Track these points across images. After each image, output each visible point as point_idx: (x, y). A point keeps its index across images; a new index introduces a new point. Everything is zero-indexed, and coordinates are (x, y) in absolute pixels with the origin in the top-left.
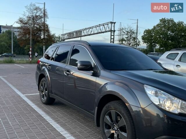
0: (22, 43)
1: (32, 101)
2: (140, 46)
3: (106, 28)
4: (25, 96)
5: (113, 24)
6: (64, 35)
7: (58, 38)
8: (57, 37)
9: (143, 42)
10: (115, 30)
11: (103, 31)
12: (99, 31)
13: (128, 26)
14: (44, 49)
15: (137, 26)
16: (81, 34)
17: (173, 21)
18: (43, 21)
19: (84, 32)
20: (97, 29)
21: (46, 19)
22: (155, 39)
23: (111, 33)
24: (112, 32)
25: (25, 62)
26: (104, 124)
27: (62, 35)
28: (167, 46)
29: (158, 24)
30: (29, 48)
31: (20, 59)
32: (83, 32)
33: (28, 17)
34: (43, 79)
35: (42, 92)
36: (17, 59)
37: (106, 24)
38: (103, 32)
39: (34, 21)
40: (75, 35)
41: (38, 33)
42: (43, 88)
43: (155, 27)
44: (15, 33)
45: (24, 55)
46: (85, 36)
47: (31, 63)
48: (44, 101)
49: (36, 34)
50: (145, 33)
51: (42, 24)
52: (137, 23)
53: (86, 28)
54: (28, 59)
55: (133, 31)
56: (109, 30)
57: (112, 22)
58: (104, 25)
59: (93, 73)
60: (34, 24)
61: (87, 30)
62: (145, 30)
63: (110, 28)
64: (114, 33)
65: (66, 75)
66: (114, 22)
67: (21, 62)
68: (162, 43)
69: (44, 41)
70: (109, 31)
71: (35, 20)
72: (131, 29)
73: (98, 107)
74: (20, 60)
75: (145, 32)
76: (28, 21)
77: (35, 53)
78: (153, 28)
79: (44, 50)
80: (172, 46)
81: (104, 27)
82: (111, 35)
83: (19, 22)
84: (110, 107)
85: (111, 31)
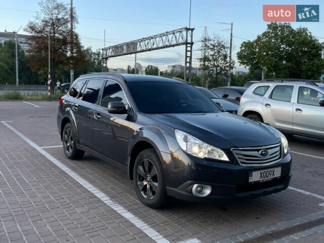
0: (35, 66)
1: (53, 155)
2: (234, 69)
3: (177, 38)
4: (43, 149)
5: (190, 31)
6: (107, 50)
7: (96, 54)
8: (94, 53)
9: (239, 63)
10: (193, 41)
11: (173, 44)
12: (167, 43)
13: (214, 35)
14: (71, 74)
15: (231, 34)
16: (136, 48)
17: (290, 27)
18: (70, 27)
19: (140, 45)
20: (162, 40)
21: (75, 24)
22: (259, 58)
23: (187, 47)
24: (188, 45)
25: (40, 97)
26: (138, 176)
27: (103, 50)
28: (279, 70)
29: (265, 32)
30: (46, 73)
31: (31, 92)
32: (138, 45)
33: (44, 21)
34: (68, 125)
35: (67, 142)
36: (26, 92)
37: (178, 32)
38: (173, 46)
39: (54, 28)
40: (125, 49)
41: (61, 48)
42: (68, 138)
43: (259, 38)
44: (21, 45)
45: (37, 84)
46: (143, 51)
47: (49, 99)
48: (69, 155)
49: (57, 50)
50: (243, 48)
51: (68, 33)
52: (232, 29)
53: (145, 37)
54: (44, 93)
55: (222, 44)
56: (182, 42)
57: (188, 27)
58: (174, 33)
59: (127, 117)
60: (54, 33)
61: (147, 42)
62: (244, 43)
63: (185, 38)
64: (191, 47)
65: (96, 119)
66: (191, 28)
67: (33, 97)
68: (271, 64)
69: (71, 62)
70: (183, 44)
71: (56, 26)
72: (220, 40)
73: (131, 156)
74: (32, 95)
75: (242, 45)
76: (44, 27)
77: (57, 82)
78: (256, 38)
79: (71, 77)
80: (286, 70)
81: (174, 36)
82: (187, 51)
83: (29, 29)
84: (143, 156)
85: (186, 43)
